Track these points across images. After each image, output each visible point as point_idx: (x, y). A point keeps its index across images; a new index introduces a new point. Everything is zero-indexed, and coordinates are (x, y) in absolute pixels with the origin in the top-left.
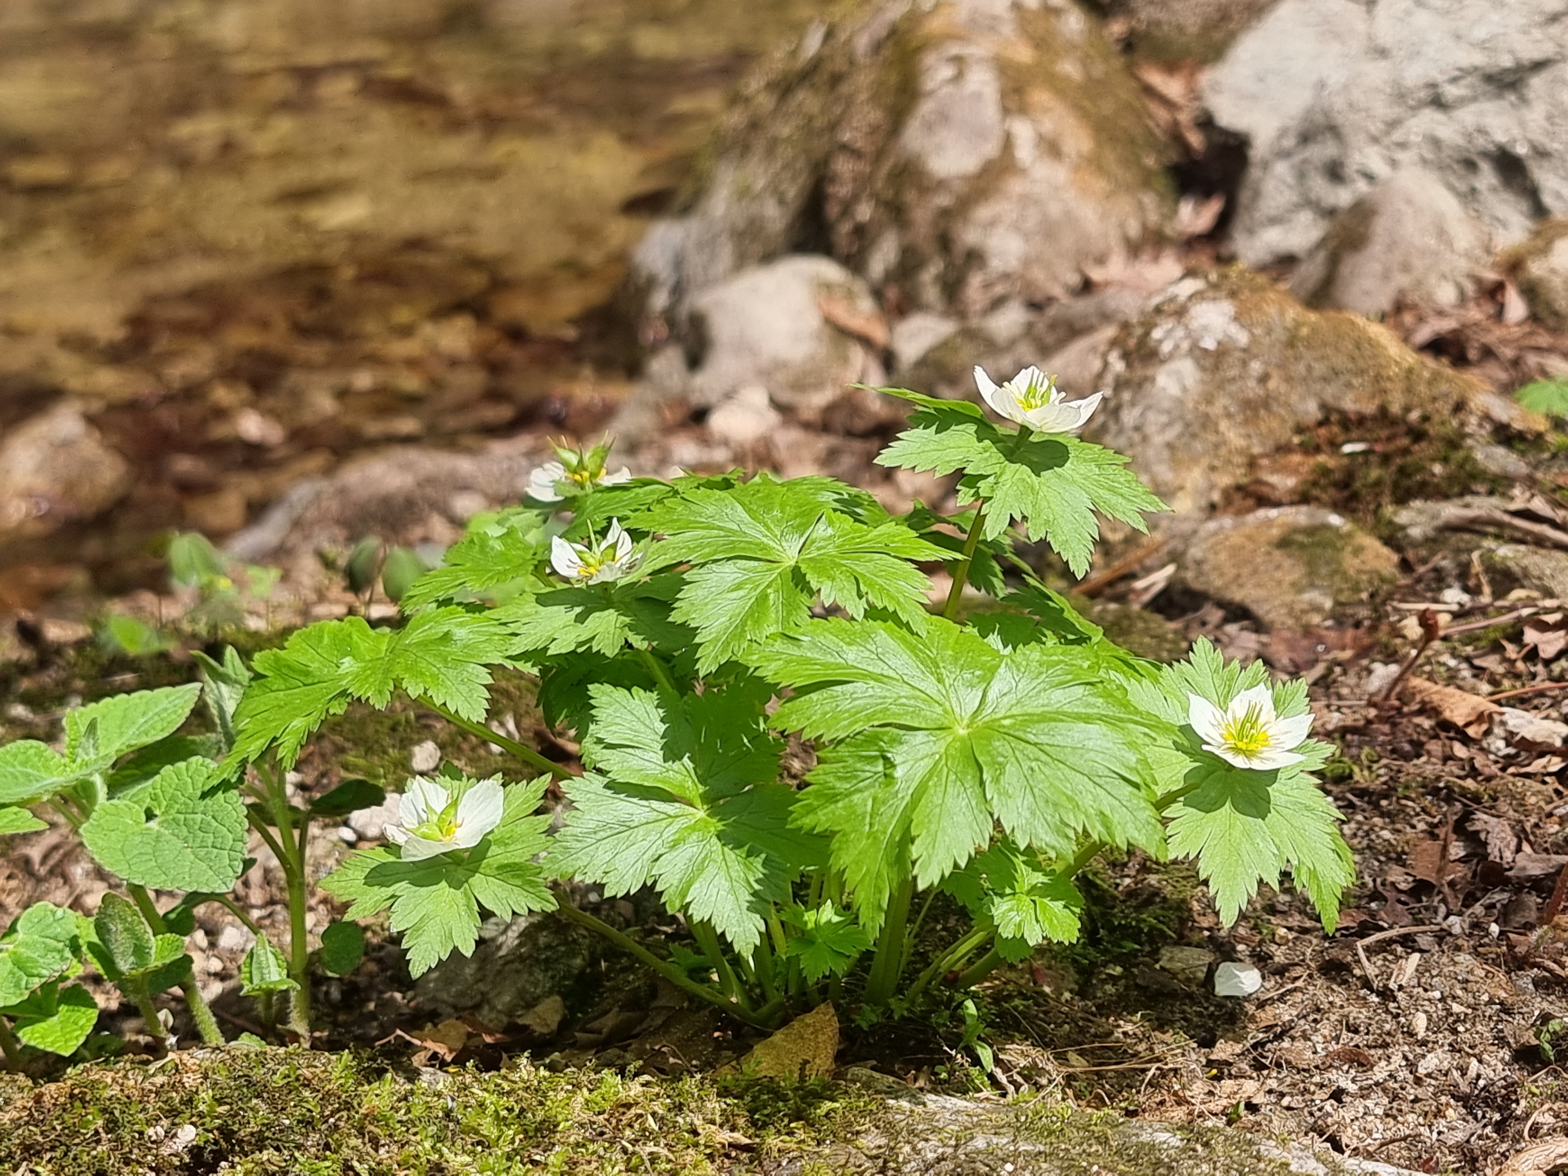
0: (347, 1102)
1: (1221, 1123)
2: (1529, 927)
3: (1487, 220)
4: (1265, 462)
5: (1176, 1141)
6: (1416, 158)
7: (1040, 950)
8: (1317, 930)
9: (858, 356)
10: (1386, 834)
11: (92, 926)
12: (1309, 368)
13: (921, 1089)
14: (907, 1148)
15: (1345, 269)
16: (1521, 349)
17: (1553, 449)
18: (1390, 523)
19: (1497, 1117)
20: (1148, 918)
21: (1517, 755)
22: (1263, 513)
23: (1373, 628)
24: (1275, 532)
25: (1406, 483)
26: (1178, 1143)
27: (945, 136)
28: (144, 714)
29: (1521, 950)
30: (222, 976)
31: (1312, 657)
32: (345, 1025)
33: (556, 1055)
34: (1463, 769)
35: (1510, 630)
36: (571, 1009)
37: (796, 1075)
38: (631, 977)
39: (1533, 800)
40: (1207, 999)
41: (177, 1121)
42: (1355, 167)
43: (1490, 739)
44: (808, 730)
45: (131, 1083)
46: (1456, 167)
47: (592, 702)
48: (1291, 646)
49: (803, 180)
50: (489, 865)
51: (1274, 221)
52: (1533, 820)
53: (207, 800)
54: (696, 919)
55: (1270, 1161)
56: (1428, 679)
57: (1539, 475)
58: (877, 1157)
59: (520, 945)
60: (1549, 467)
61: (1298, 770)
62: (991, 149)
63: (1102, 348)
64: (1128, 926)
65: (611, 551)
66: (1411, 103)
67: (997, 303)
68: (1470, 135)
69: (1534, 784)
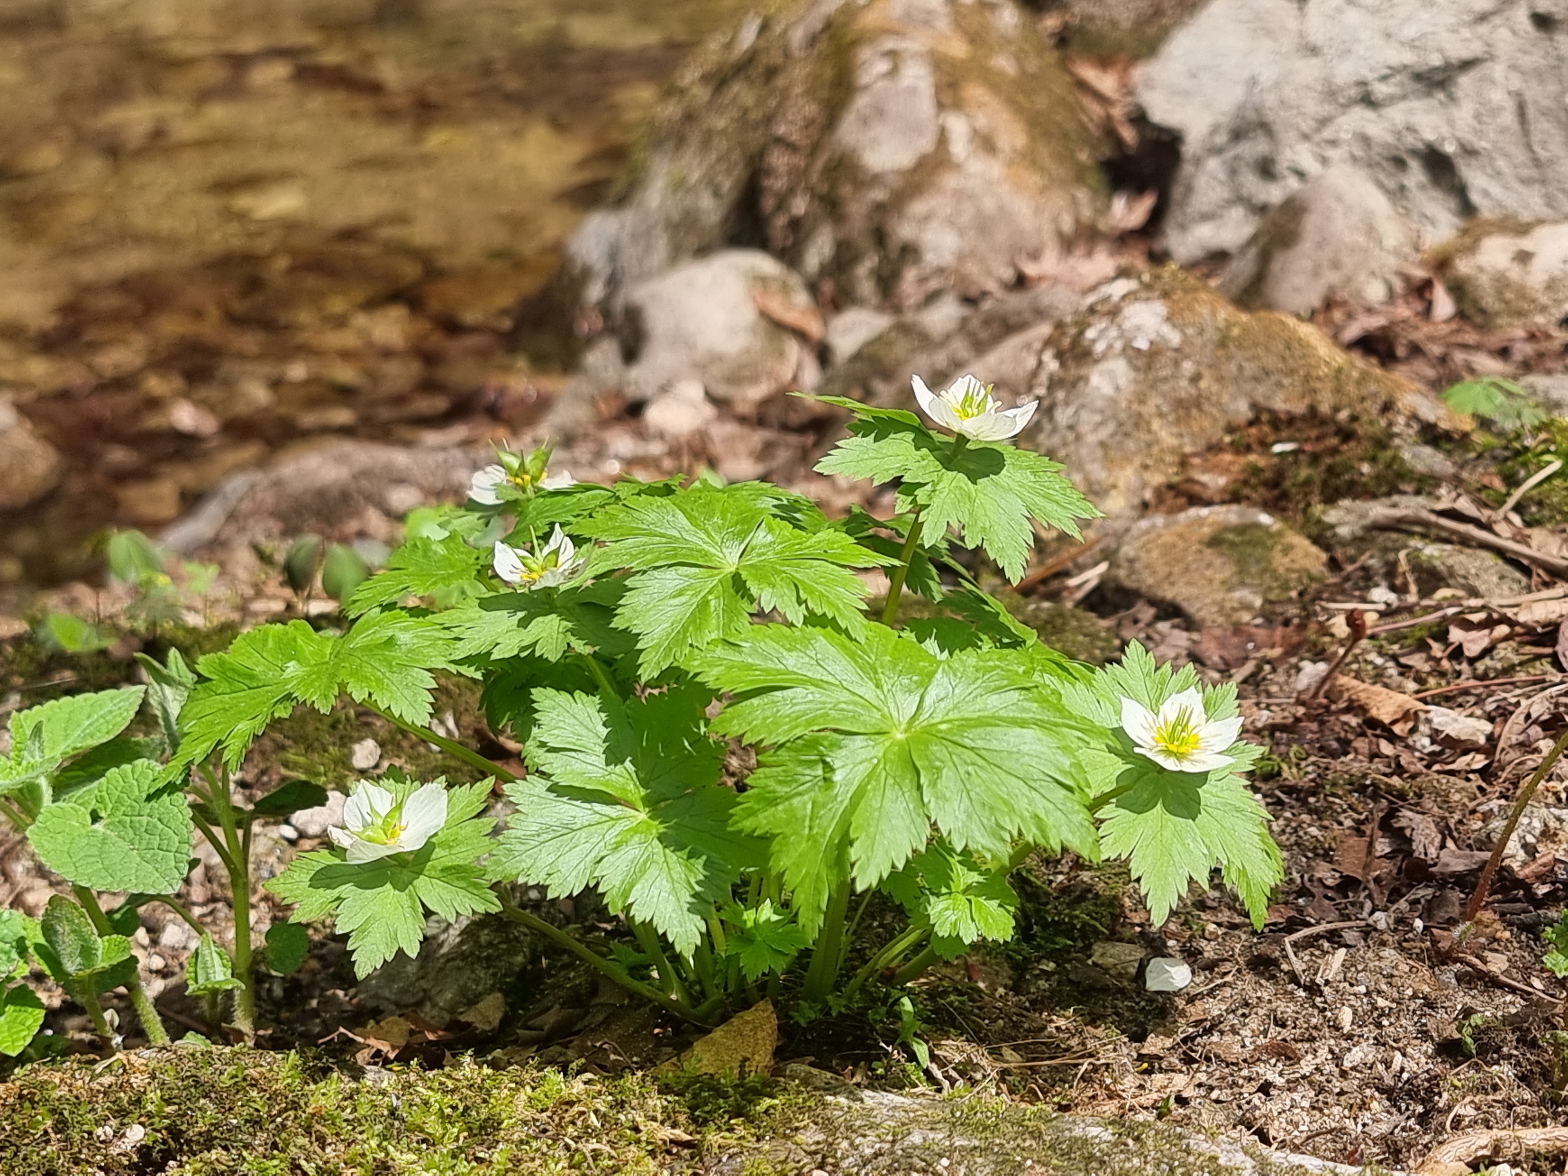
0: (294, 1102)
1: (1151, 1117)
2: (1452, 922)
3: (1415, 217)
4: (1196, 461)
5: (1107, 1135)
6: (1346, 155)
7: (974, 947)
8: (1247, 925)
9: (793, 349)
10: (1314, 831)
11: (39, 927)
12: (1240, 368)
13: (858, 1085)
14: (845, 1144)
15: (1276, 266)
16: (1449, 345)
17: (1479, 449)
18: (1319, 522)
19: (1420, 1109)
20: (1081, 914)
21: (1442, 752)
22: (1194, 512)
23: (1302, 627)
24: (1206, 530)
25: (1335, 482)
26: (1110, 1138)
27: (880, 130)
28: (89, 717)
29: (1444, 945)
30: (164, 973)
31: (1242, 654)
32: (288, 1022)
33: (498, 1053)
34: (1389, 766)
35: (1435, 629)
36: (512, 1006)
37: (736, 1071)
38: (572, 974)
39: (1457, 797)
40: (1139, 994)
41: (125, 1121)
42: (1285, 164)
43: (1416, 737)
44: (748, 735)
45: (80, 1083)
46: (1385, 164)
47: (535, 705)
48: (1222, 643)
49: (739, 172)
50: (434, 867)
51: (1206, 217)
52: (1457, 816)
53: (153, 803)
54: (638, 920)
55: (1200, 1155)
56: (1356, 678)
57: (1465, 475)
58: (816, 1153)
59: (461, 943)
60: (1475, 467)
61: (1227, 772)
62: (926, 144)
63: (1037, 345)
64: (1060, 923)
65: (553, 557)
66: (1342, 100)
67: (932, 298)
68: (1399, 133)
69: (1458, 781)
